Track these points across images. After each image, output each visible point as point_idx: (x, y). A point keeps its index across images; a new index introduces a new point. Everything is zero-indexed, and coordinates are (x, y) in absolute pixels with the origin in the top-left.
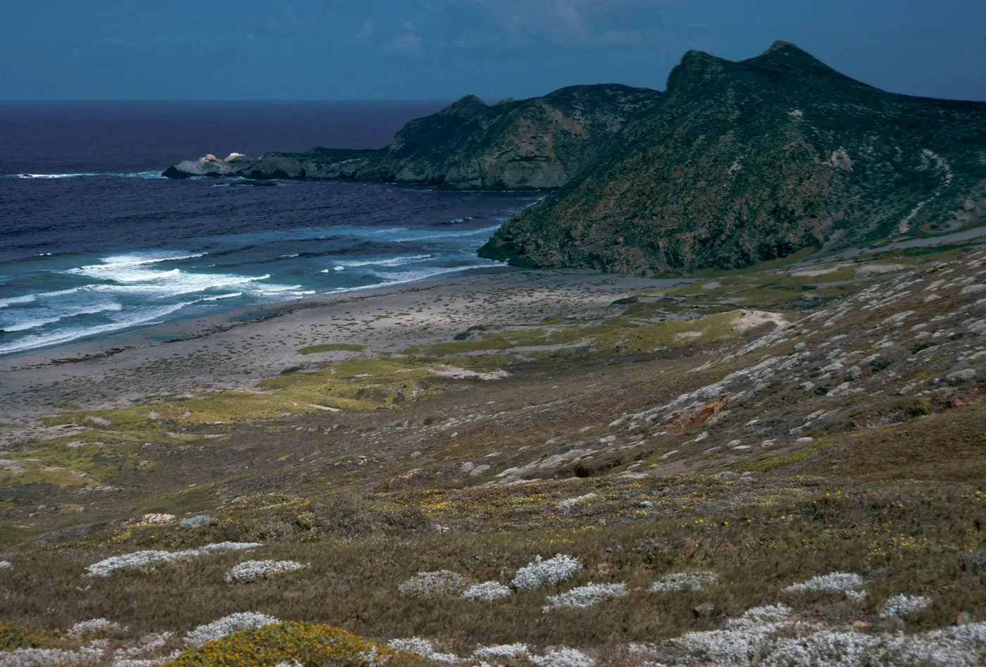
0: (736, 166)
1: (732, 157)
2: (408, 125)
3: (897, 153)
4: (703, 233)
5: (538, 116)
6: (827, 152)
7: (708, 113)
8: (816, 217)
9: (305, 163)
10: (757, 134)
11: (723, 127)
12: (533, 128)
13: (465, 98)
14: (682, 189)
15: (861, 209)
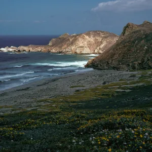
0: (146, 47)
4: (140, 62)
11: (141, 39)
12: (82, 40)
14: (134, 52)
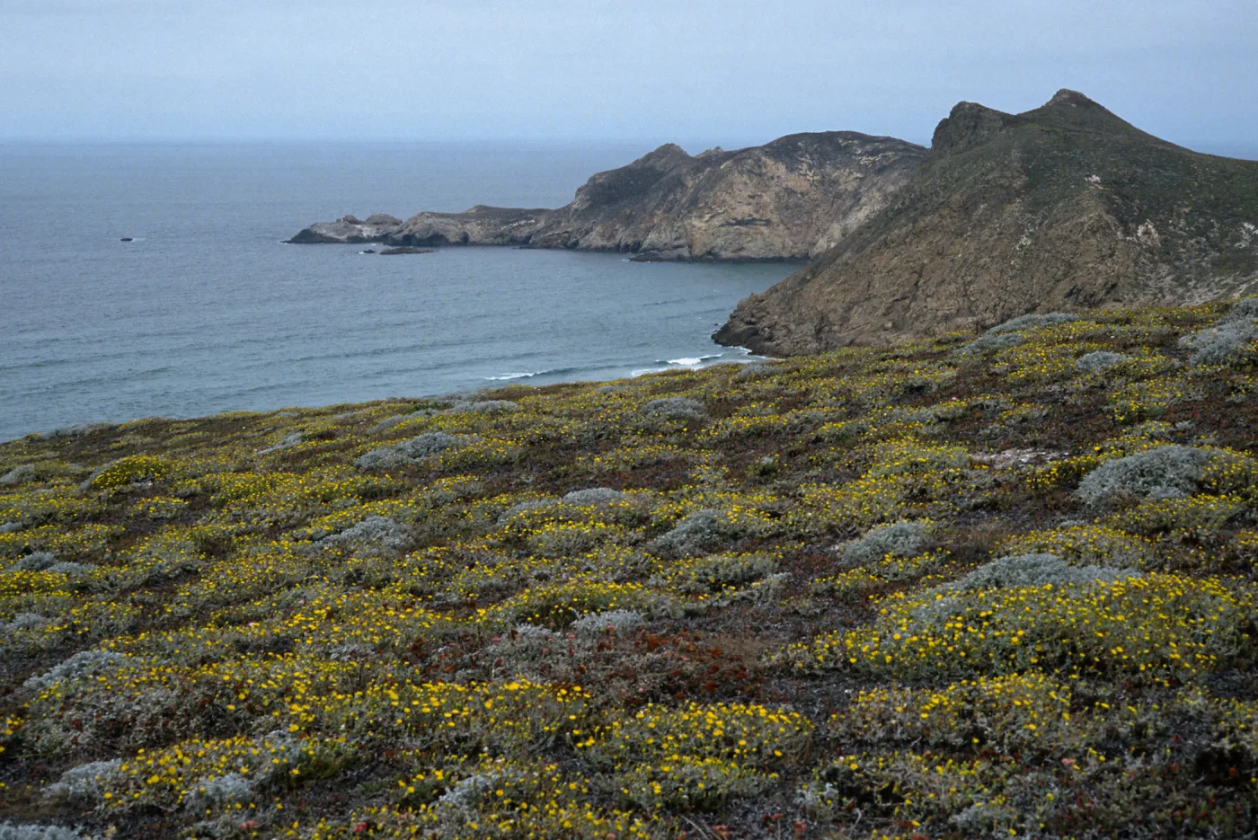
0: (1026, 241)
1: (1020, 230)
2: (593, 179)
3: (1213, 227)
5: (757, 171)
6: (1132, 225)
7: (990, 177)
8: (1120, 301)
9: (468, 226)
10: (1048, 203)
11: (1010, 195)
12: (750, 185)
13: (664, 147)
14: (961, 267)
15: (1173, 292)
